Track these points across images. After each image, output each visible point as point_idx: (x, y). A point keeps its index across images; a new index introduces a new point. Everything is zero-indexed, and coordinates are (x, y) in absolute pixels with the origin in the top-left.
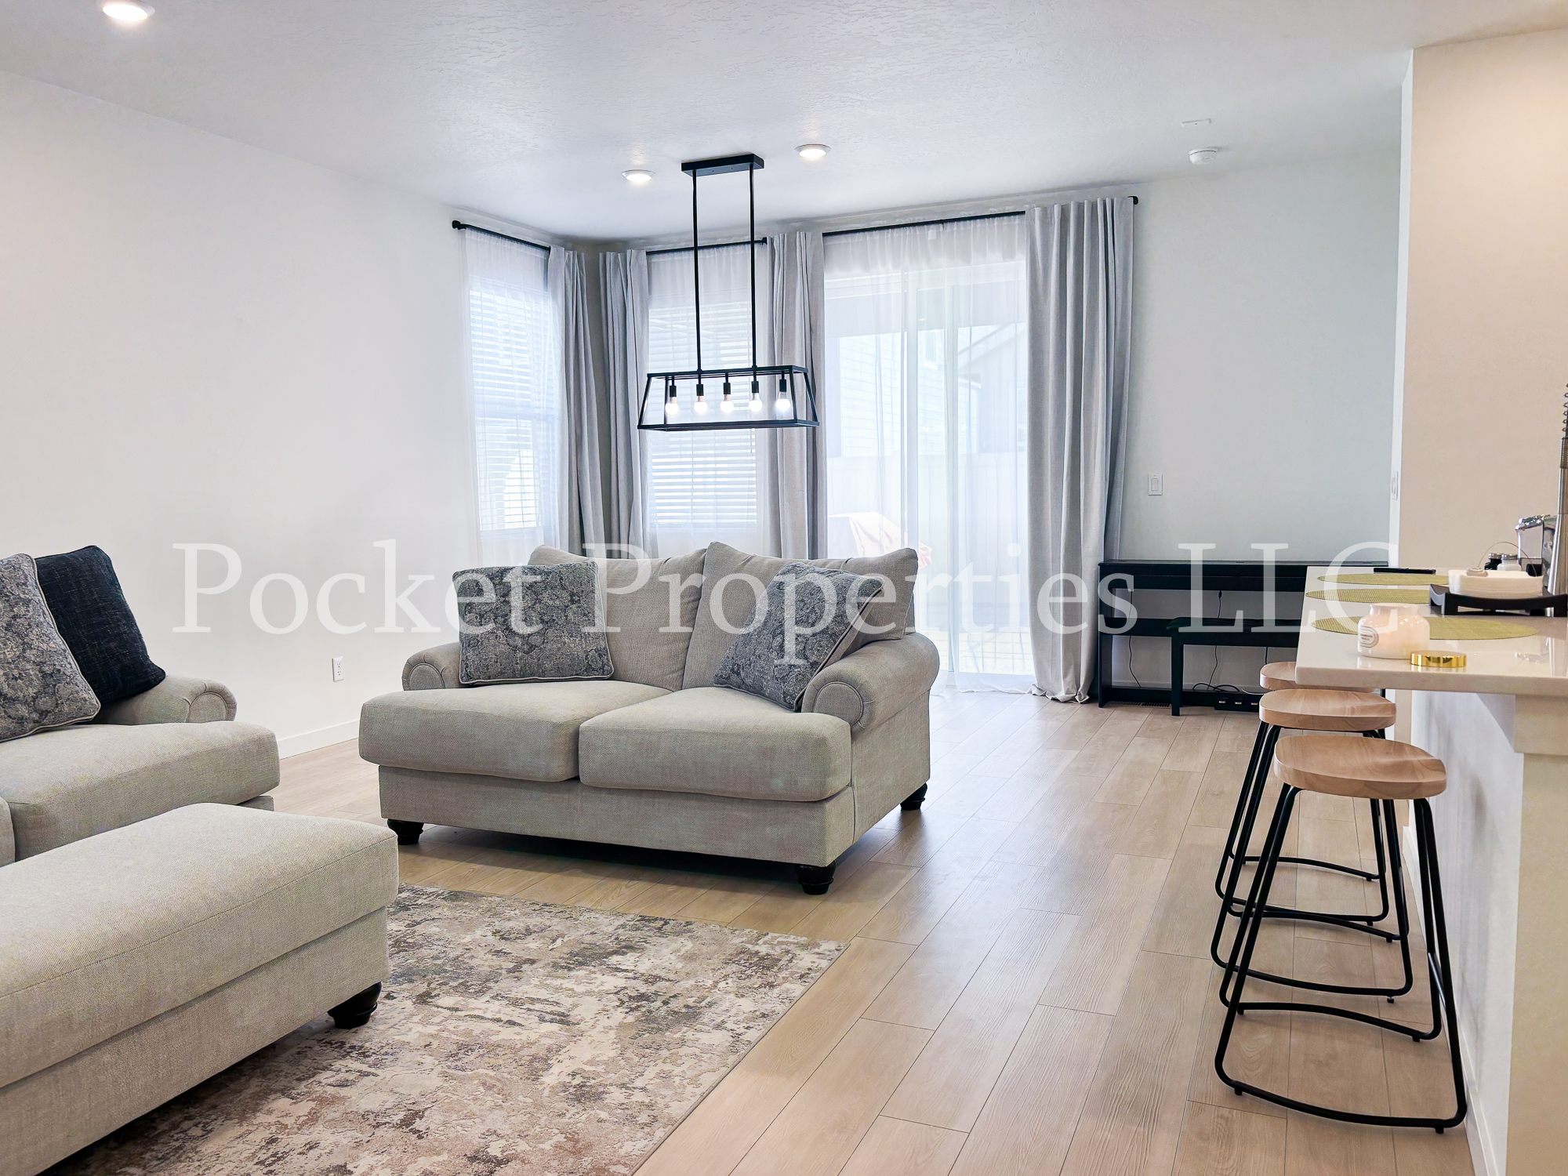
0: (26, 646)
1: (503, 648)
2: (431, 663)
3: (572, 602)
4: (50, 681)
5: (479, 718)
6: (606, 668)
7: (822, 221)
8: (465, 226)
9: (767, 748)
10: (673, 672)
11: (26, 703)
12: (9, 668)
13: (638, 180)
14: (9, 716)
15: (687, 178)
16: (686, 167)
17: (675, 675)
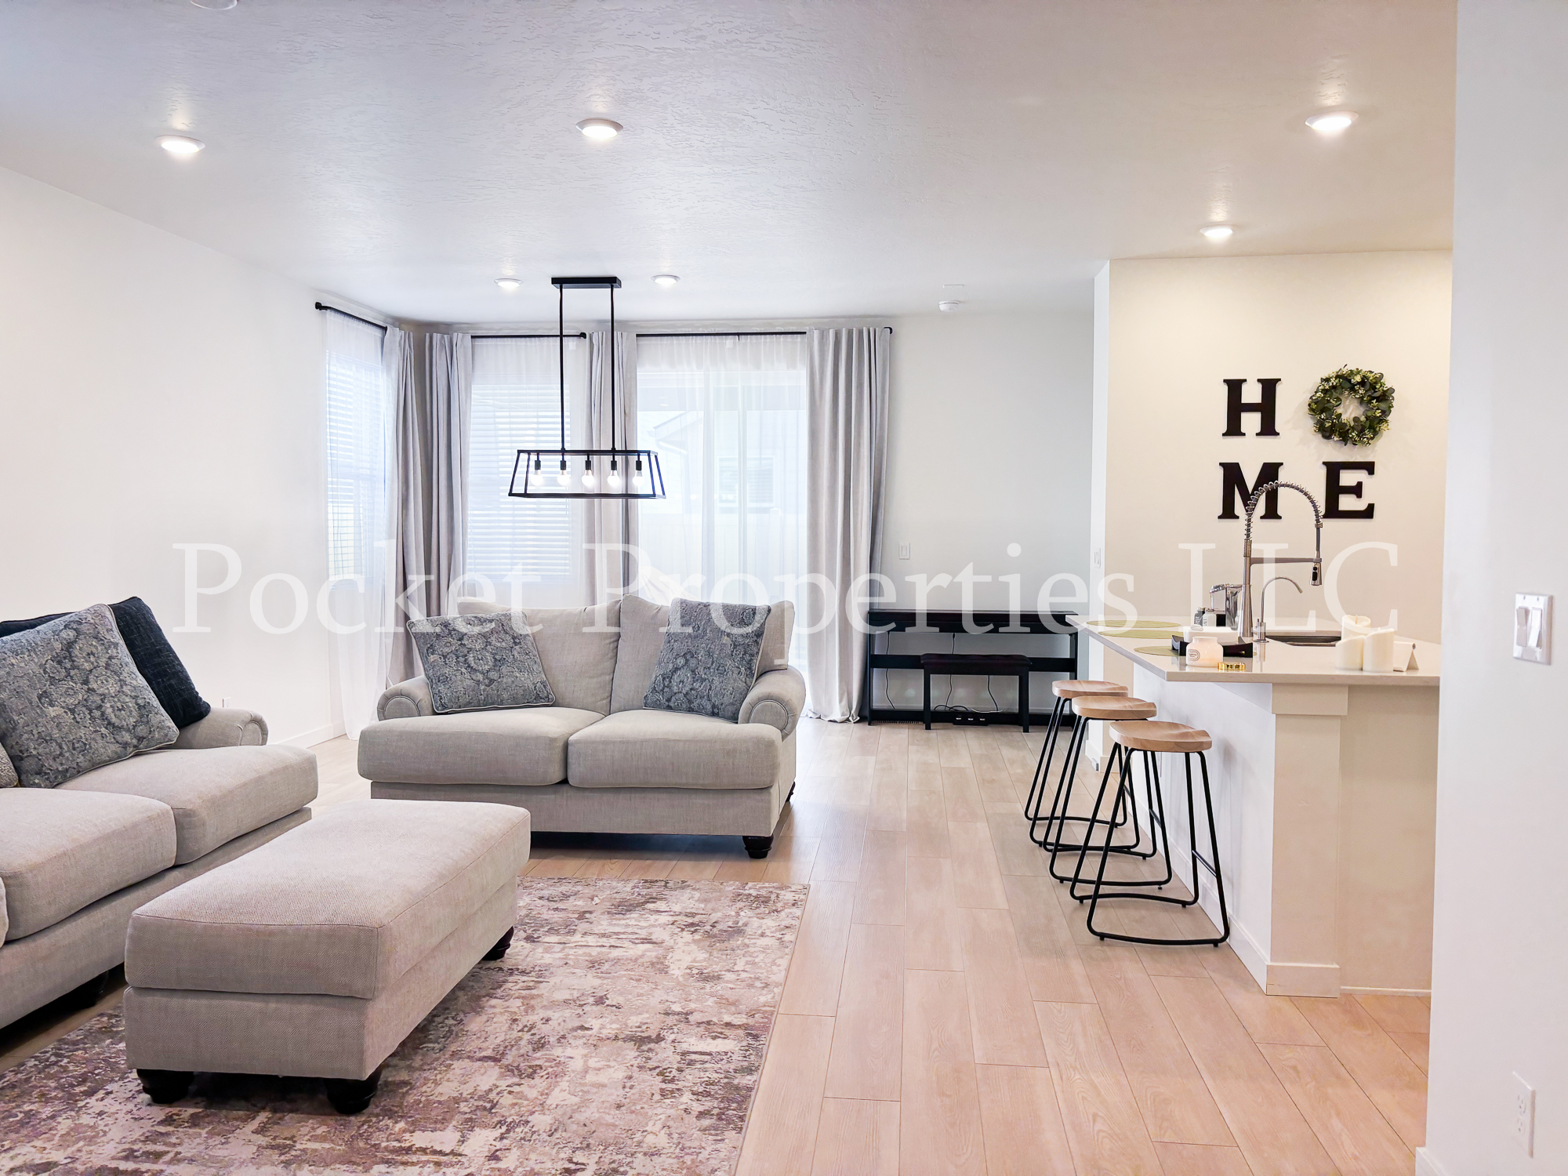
0: (123, 683)
1: (469, 682)
2: (408, 696)
3: (515, 643)
4: (144, 712)
5: (481, 737)
6: (550, 696)
7: (635, 323)
8: (326, 308)
9: (730, 749)
10: (604, 699)
11: (128, 730)
12: (114, 701)
13: (509, 287)
14: (117, 742)
15: (555, 290)
16: (555, 281)
17: (604, 701)
